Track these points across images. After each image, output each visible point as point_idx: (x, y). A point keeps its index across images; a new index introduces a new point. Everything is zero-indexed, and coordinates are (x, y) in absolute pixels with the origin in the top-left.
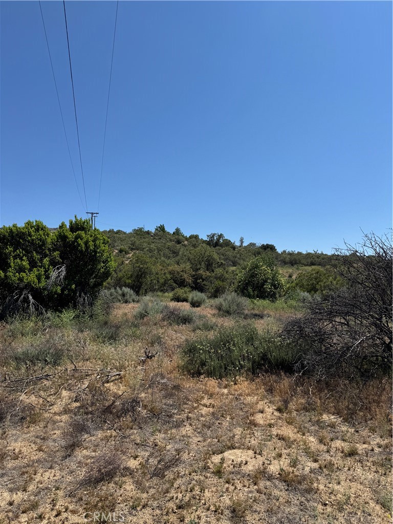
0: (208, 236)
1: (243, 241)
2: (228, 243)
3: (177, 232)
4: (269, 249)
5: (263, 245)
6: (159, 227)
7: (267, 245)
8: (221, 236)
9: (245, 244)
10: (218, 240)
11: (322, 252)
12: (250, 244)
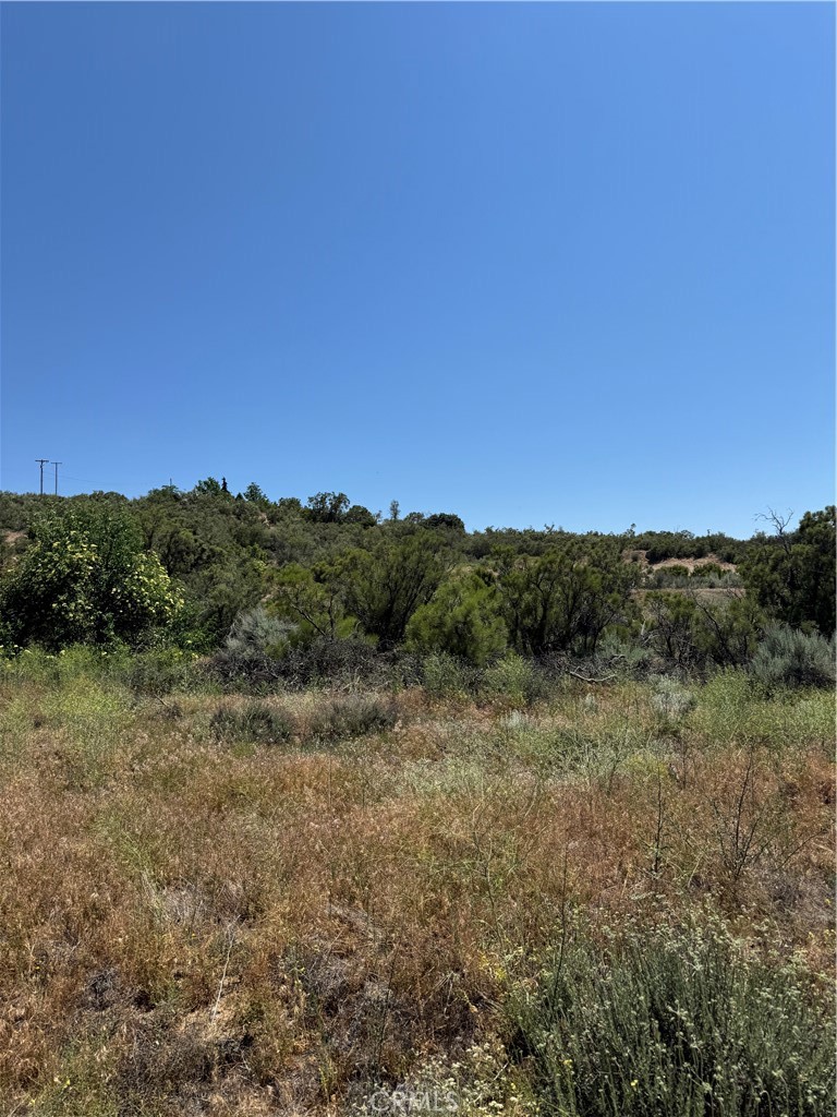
0: (311, 500)
1: (399, 508)
2: (362, 517)
3: (253, 492)
4: (444, 524)
5: (435, 516)
6: (205, 483)
7: (442, 515)
8: (341, 499)
9: (401, 517)
10: (335, 507)
11: (561, 528)
12: (411, 514)
